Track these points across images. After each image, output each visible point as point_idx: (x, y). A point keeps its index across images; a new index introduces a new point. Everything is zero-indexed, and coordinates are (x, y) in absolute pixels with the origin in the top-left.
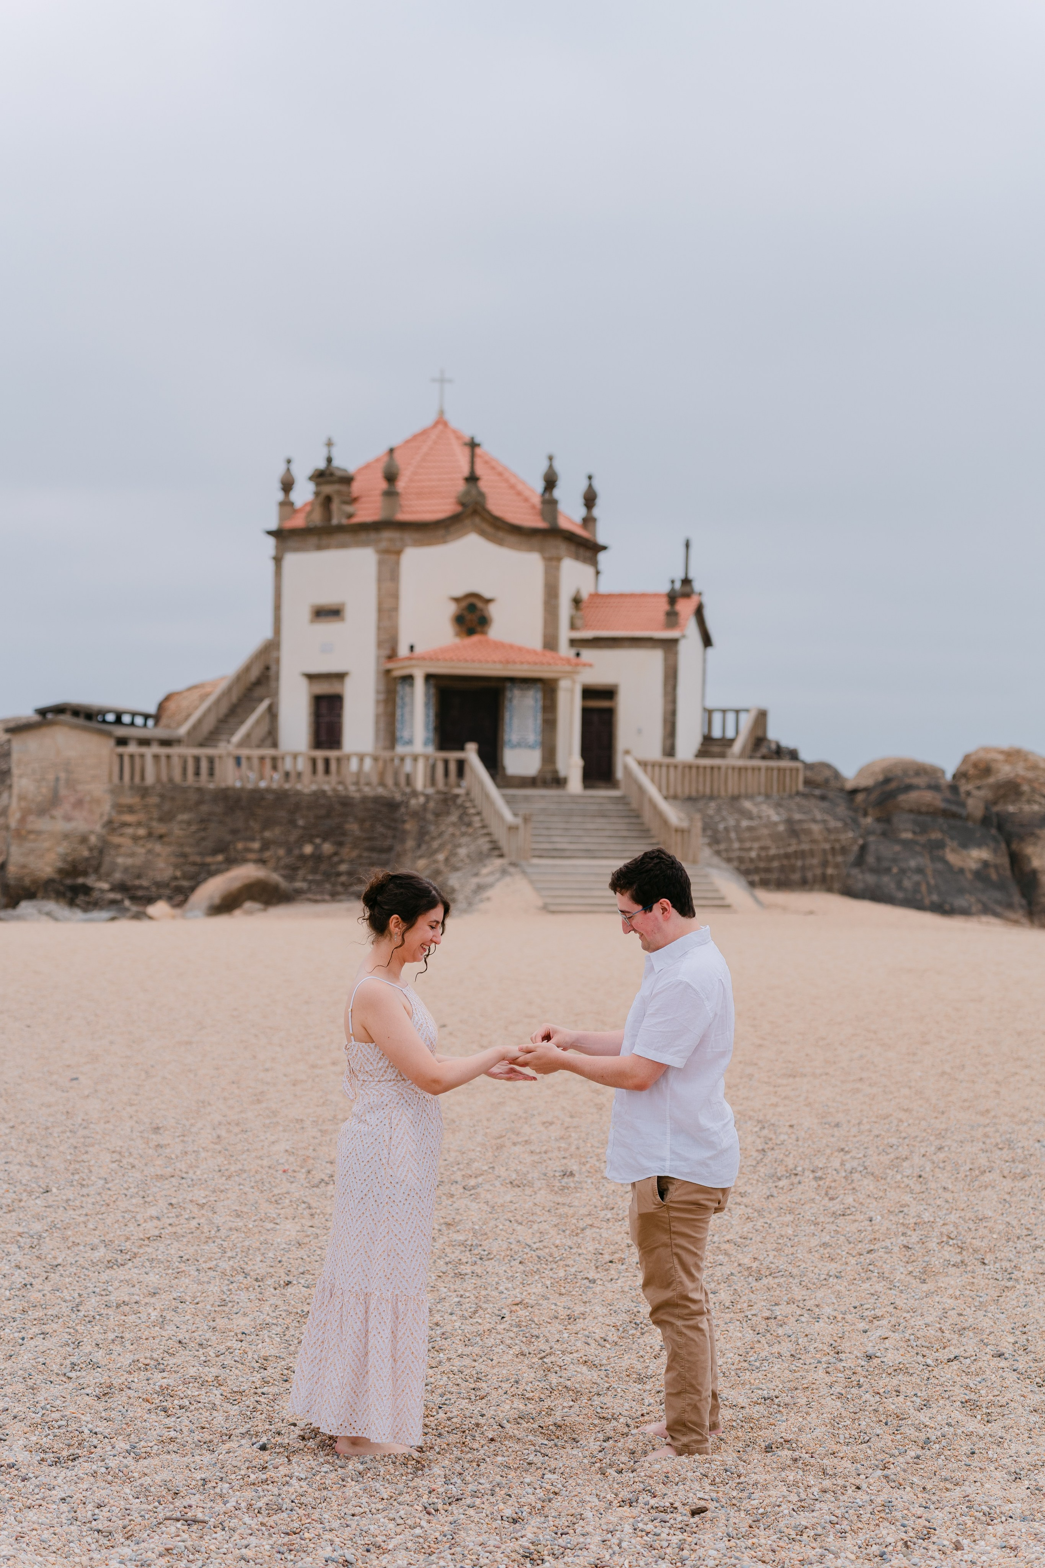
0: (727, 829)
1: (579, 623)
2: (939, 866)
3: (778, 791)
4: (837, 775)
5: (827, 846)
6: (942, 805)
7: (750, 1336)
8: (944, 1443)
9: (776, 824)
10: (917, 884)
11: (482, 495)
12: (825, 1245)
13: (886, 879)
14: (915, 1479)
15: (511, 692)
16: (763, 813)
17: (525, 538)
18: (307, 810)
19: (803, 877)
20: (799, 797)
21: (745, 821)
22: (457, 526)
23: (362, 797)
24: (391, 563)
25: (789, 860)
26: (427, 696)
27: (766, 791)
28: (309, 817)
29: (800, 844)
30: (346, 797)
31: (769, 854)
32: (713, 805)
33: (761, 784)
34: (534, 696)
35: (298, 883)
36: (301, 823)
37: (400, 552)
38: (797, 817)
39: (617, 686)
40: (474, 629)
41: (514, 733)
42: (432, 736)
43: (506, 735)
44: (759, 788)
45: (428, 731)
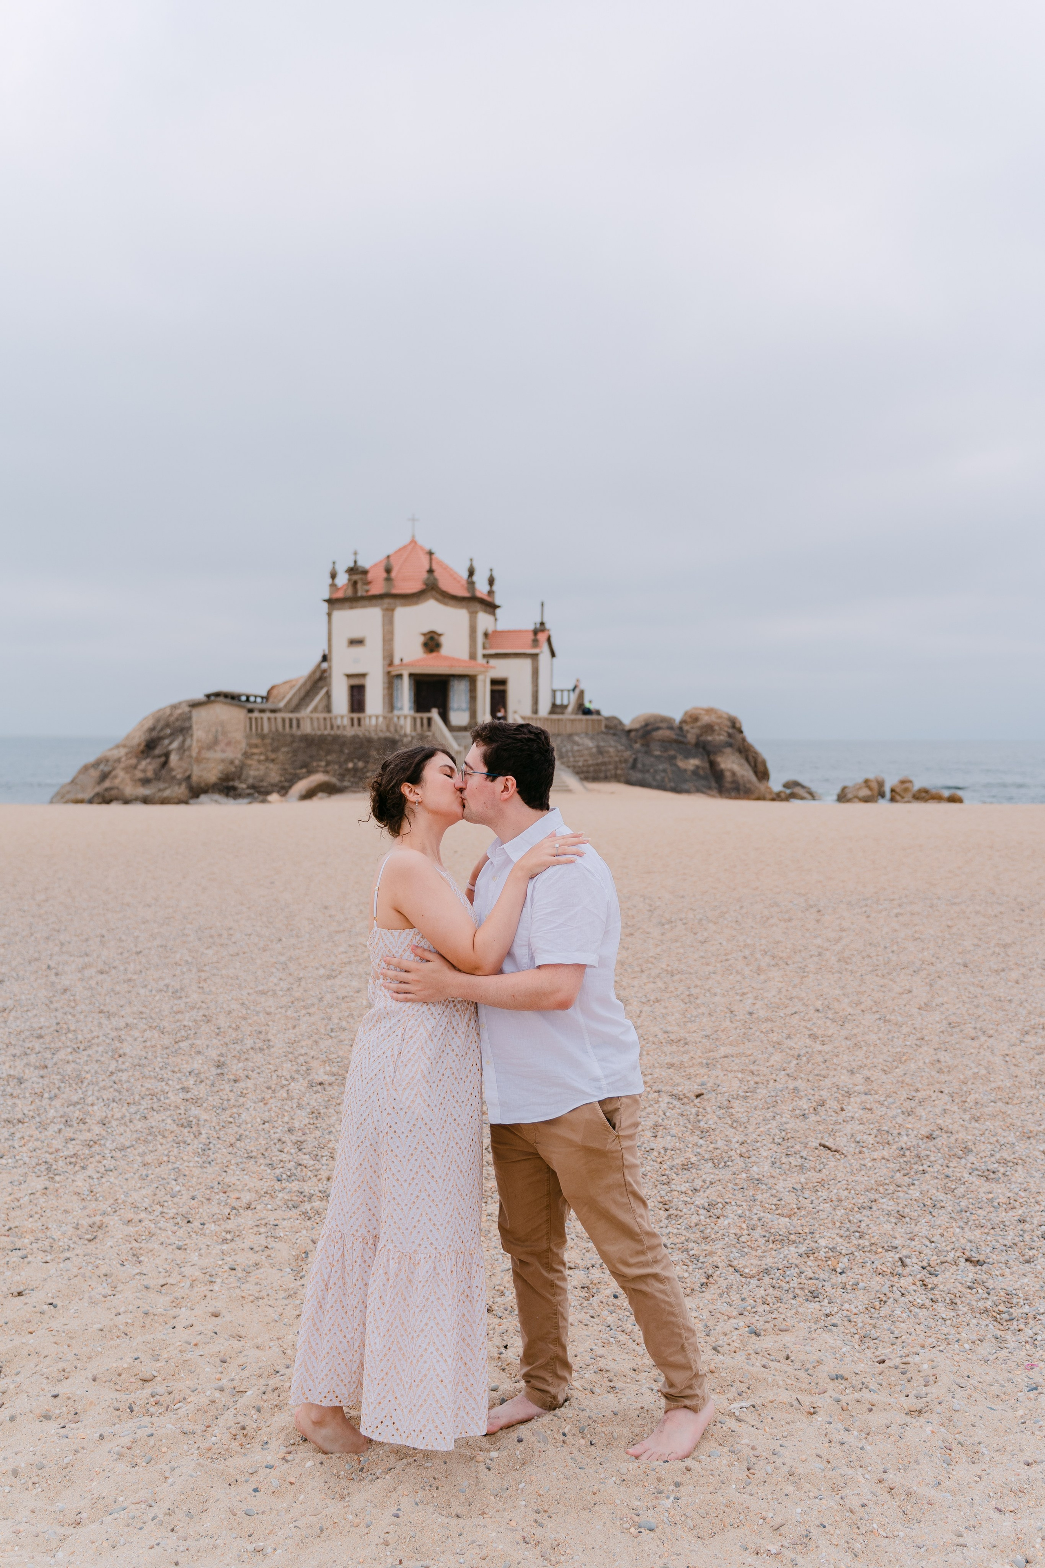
0: (567, 751)
1: (487, 645)
2: (674, 768)
3: (592, 731)
4: (620, 723)
5: (617, 759)
6: (674, 737)
7: (683, 1005)
8: (808, 1056)
9: (591, 748)
10: (663, 778)
11: (436, 579)
12: (702, 957)
13: (647, 775)
14: (802, 1075)
15: (453, 683)
16: (584, 742)
17: (459, 601)
18: (350, 745)
19: (605, 775)
20: (603, 734)
21: (576, 746)
22: (423, 596)
23: (378, 737)
24: (388, 614)
25: (598, 767)
26: (409, 685)
27: (586, 731)
28: (350, 748)
29: (604, 758)
30: (370, 737)
31: (588, 763)
32: (559, 738)
33: (583, 728)
34: (467, 684)
35: (346, 782)
36: (346, 751)
37: (394, 610)
38: (602, 744)
39: (508, 678)
40: (435, 652)
41: (455, 703)
42: (412, 706)
43: (451, 705)
44: (583, 730)
45: (410, 703)
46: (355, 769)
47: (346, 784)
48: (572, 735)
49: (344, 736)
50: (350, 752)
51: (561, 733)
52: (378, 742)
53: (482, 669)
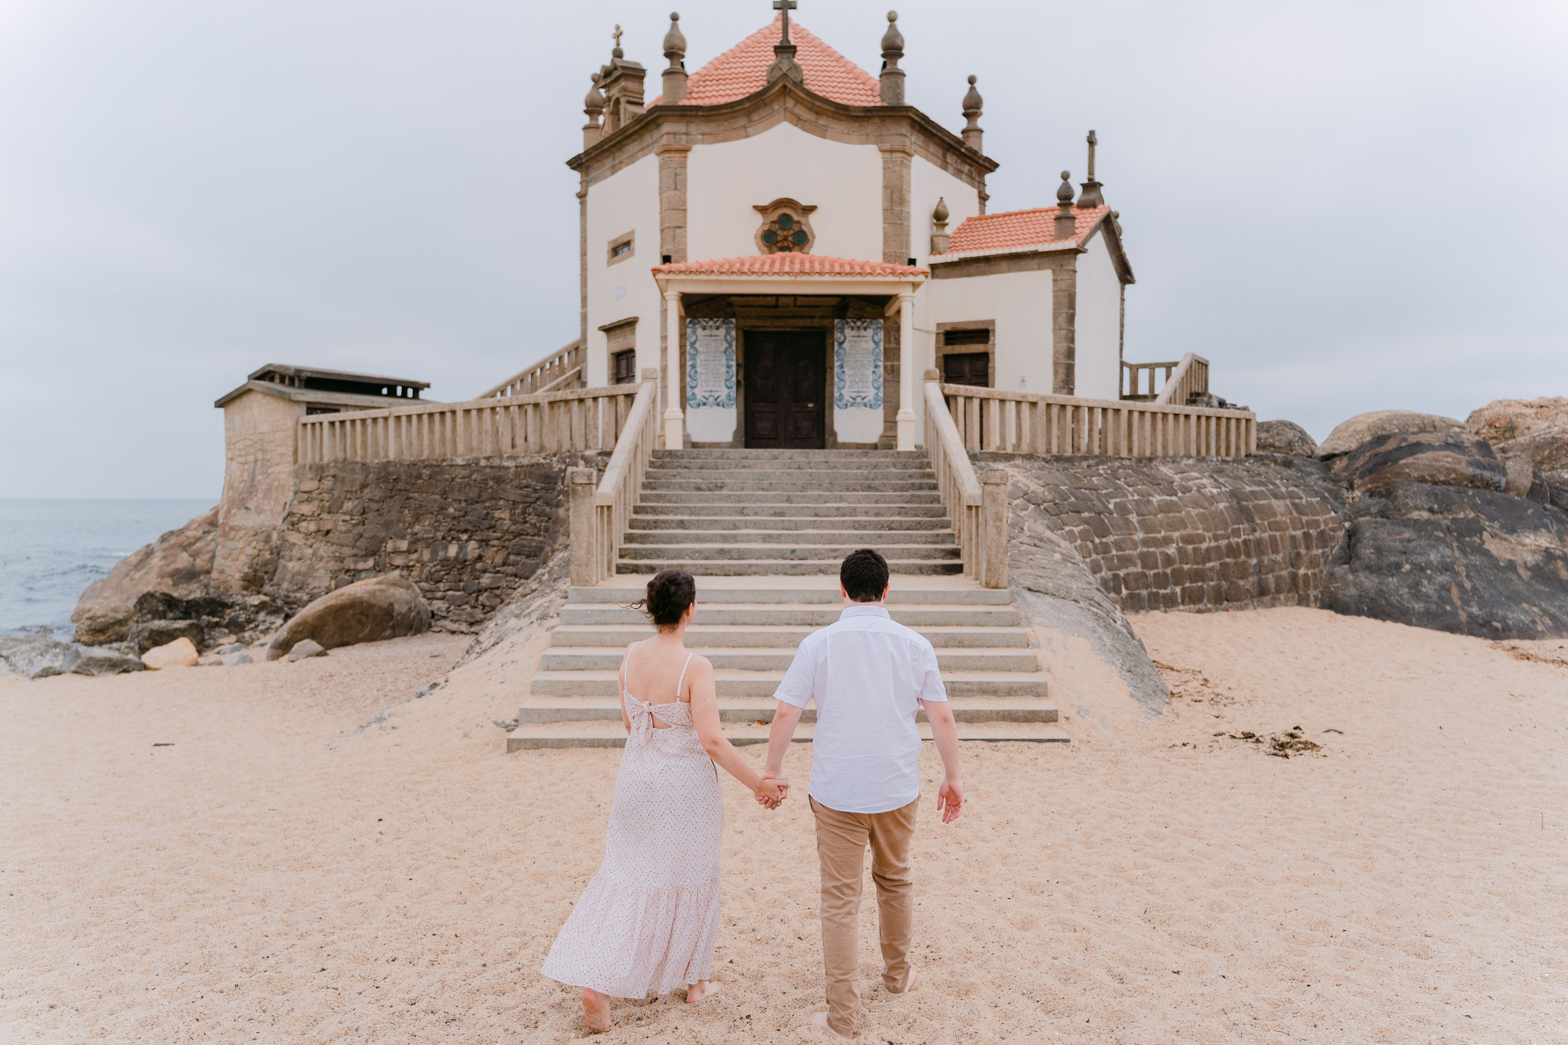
0: (1122, 509)
1: (941, 243)
2: (1476, 559)
3: (1218, 453)
4: (1304, 438)
5: (1299, 533)
6: (1471, 471)
9: (1213, 499)
10: (1446, 588)
11: (796, 68)
13: (1393, 581)
15: (842, 332)
16: (1191, 483)
17: (857, 124)
18: (459, 491)
19: (1259, 582)
20: (1251, 461)
21: (1159, 495)
22: (763, 113)
23: (516, 467)
24: (675, 166)
25: (1235, 557)
26: (726, 341)
27: (1199, 452)
28: (460, 501)
29: (1254, 530)
30: (500, 468)
31: (1201, 549)
32: (1103, 469)
33: (1190, 441)
34: (873, 337)
35: (438, 602)
36: (451, 510)
37: (686, 151)
38: (1248, 489)
39: (993, 322)
40: (790, 249)
41: (847, 386)
42: (733, 394)
43: (836, 390)
44: (1187, 447)
45: (728, 387)
46: (461, 564)
47: (439, 605)
48: (1150, 459)
49: (451, 466)
50: (457, 514)
51: (1110, 453)
52: (515, 483)
53: (903, 279)
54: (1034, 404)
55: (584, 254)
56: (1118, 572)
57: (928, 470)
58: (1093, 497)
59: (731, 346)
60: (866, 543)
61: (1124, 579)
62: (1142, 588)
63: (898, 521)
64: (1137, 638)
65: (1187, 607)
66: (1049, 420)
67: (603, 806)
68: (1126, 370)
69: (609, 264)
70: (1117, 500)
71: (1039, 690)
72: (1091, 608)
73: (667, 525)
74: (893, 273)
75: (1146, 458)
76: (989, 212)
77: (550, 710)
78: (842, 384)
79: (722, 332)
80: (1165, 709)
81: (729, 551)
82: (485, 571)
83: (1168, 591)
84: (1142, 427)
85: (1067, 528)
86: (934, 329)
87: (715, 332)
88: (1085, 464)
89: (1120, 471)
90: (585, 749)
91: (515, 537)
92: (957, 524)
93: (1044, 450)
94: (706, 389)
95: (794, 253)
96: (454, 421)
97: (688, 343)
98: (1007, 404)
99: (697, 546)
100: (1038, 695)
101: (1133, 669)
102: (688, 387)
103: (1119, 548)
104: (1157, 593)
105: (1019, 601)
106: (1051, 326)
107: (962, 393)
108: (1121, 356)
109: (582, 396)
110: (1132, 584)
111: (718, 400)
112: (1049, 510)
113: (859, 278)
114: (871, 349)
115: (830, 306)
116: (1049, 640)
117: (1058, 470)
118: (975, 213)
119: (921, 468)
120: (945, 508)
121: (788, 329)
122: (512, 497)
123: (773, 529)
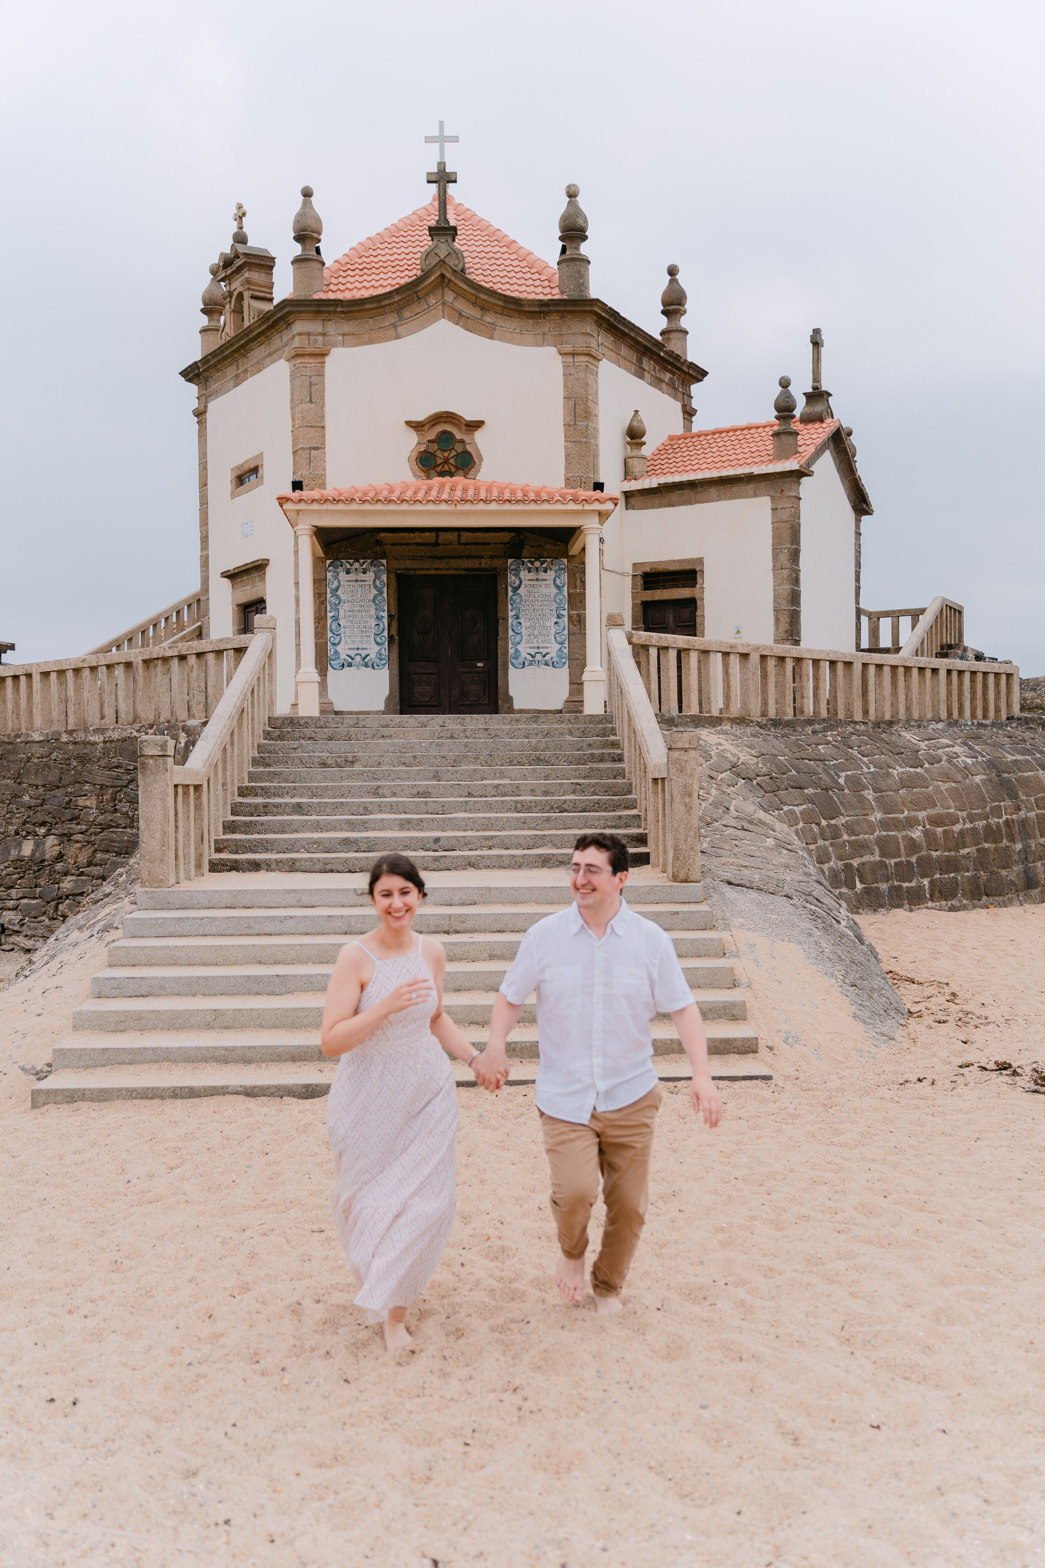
1: (637, 466)
3: (973, 715)
9: (967, 771)
11: (458, 255)
15: (517, 575)
16: (940, 752)
17: (531, 321)
18: (36, 774)
19: (1025, 872)
20: (1014, 725)
21: (900, 766)
22: (416, 308)
23: (105, 742)
24: (309, 374)
25: (995, 842)
26: (375, 587)
27: (950, 714)
28: (37, 786)
29: (1018, 809)
30: (86, 743)
31: (953, 831)
32: (832, 735)
33: (939, 701)
34: (554, 581)
35: (9, 912)
36: (26, 798)
37: (324, 355)
38: (1010, 758)
39: (700, 561)
40: (452, 475)
41: (524, 641)
42: (385, 653)
43: (510, 646)
44: (935, 707)
45: (378, 643)
46: (38, 864)
47: (10, 917)
48: (891, 723)
49: (27, 743)
50: (33, 802)
51: (841, 716)
52: (103, 763)
53: (587, 507)
54: (745, 656)
55: (204, 484)
56: (851, 861)
57: (612, 738)
58: (820, 770)
59: (381, 593)
60: (530, 829)
61: (858, 870)
62: (881, 882)
63: (571, 801)
64: (867, 943)
65: (938, 904)
66: (765, 676)
67: (134, 1181)
68: (864, 620)
69: (233, 495)
70: (849, 773)
71: (734, 1012)
72: (808, 905)
73: (280, 810)
74: (575, 500)
75: (884, 722)
76: (695, 429)
77: (94, 1050)
78: (518, 637)
79: (370, 576)
80: (899, 1033)
81: (356, 841)
82: (66, 873)
83: (913, 884)
84: (879, 684)
85: (786, 808)
86: (629, 570)
87: (361, 576)
88: (809, 729)
89: (854, 737)
90: (135, 1101)
91: (103, 830)
92: (643, 802)
93: (759, 713)
94: (351, 646)
95: (454, 479)
96: (30, 687)
97: (328, 590)
98: (712, 655)
99: (316, 835)
100: (734, 1018)
101: (858, 982)
102: (329, 643)
103: (852, 832)
104: (900, 886)
105: (715, 897)
106: (770, 565)
107: (654, 642)
108: (857, 602)
109: (184, 653)
110: (869, 876)
111: (366, 660)
112: (763, 785)
113: (533, 507)
114: (552, 595)
115: (502, 543)
116: (752, 946)
117: (776, 737)
118: (679, 430)
119: (604, 735)
120: (631, 784)
121: (451, 572)
122: (99, 780)
123: (414, 813)
